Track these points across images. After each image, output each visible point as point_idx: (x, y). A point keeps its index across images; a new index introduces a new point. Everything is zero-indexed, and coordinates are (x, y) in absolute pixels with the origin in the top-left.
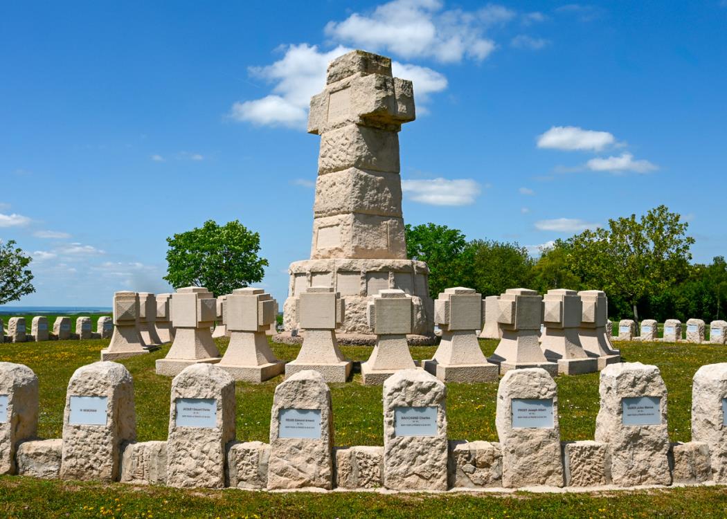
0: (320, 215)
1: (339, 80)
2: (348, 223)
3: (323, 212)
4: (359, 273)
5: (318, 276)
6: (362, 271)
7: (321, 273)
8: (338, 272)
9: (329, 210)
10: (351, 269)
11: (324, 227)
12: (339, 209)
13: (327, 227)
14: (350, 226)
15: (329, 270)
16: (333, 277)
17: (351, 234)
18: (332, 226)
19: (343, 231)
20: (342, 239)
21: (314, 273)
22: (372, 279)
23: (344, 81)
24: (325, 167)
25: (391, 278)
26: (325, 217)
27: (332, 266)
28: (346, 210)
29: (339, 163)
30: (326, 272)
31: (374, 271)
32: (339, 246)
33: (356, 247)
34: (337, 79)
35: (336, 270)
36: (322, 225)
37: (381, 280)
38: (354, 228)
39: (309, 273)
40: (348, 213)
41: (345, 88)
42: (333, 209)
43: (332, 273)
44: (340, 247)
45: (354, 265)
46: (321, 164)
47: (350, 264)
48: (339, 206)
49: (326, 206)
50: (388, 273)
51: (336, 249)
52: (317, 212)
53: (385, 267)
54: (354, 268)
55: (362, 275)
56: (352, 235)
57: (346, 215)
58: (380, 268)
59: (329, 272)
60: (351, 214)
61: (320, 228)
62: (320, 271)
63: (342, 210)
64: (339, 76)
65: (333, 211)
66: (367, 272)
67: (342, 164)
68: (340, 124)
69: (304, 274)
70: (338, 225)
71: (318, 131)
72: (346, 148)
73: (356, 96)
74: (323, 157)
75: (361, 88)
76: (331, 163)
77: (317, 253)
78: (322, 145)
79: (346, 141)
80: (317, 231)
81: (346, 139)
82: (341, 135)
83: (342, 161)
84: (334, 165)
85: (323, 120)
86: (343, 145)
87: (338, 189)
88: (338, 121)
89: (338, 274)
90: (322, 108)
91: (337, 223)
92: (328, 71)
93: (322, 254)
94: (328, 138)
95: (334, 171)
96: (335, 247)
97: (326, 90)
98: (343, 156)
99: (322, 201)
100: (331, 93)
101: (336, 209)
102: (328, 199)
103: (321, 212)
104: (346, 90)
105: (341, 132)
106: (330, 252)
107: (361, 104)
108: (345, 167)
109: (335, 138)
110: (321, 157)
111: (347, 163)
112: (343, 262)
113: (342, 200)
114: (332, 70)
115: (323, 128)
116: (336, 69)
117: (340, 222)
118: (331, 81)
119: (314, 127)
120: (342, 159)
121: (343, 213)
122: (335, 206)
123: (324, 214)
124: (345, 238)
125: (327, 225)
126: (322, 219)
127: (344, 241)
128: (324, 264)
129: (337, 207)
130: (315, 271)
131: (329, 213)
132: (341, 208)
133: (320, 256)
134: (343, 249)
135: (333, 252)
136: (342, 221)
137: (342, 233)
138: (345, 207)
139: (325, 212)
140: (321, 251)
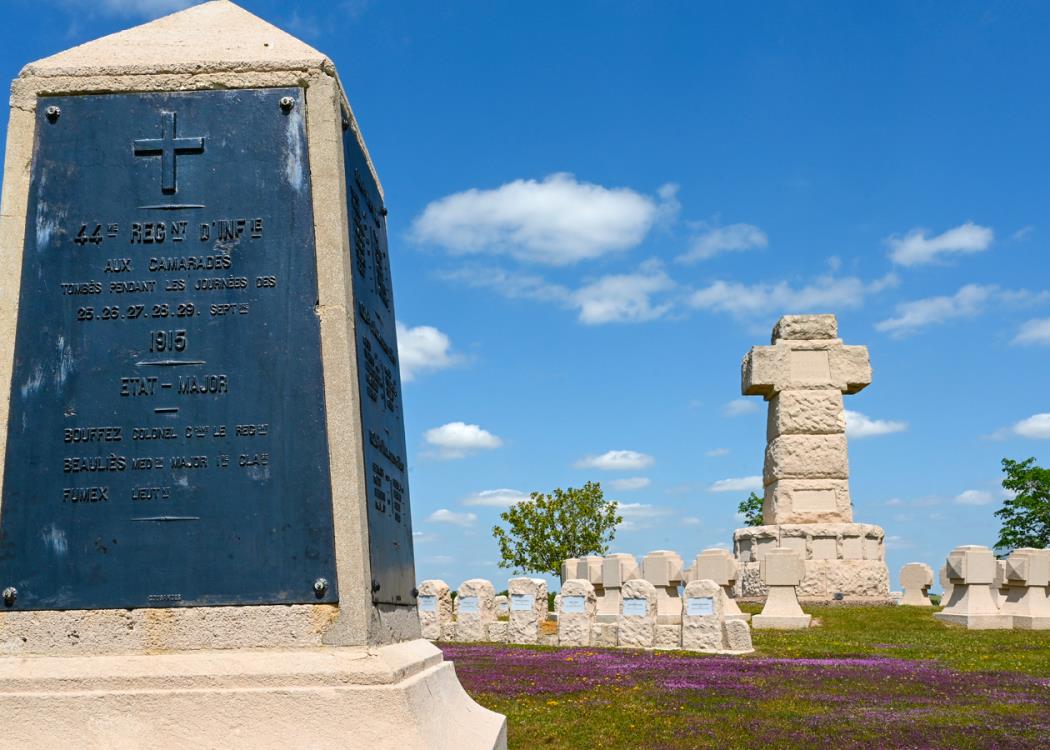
0: (794, 476)
1: (807, 339)
2: (845, 488)
3: (800, 474)
8: (866, 537)
11: (803, 490)
12: (829, 473)
13: (810, 490)
14: (848, 492)
15: (858, 534)
16: (862, 542)
17: (849, 500)
18: (819, 490)
19: (838, 496)
20: (840, 505)
23: (817, 342)
24: (798, 427)
27: (859, 531)
29: (822, 426)
32: (835, 510)
34: (803, 337)
36: (800, 487)
39: (841, 536)
41: (817, 349)
42: (819, 473)
44: (837, 512)
46: (790, 423)
48: (831, 471)
49: (808, 467)
51: (831, 513)
52: (790, 474)
61: (795, 490)
62: (852, 534)
63: (834, 475)
64: (808, 335)
65: (818, 475)
67: (828, 428)
68: (816, 386)
69: (834, 537)
70: (830, 490)
71: (773, 386)
72: (832, 412)
73: (838, 362)
74: (794, 416)
75: (845, 355)
76: (810, 424)
77: (794, 515)
78: (787, 403)
79: (833, 406)
80: (791, 493)
81: (832, 404)
82: (821, 398)
83: (828, 425)
84: (815, 428)
85: (783, 376)
86: (828, 409)
87: (827, 453)
88: (812, 382)
89: (866, 540)
90: (780, 363)
91: (829, 487)
92: (788, 325)
93: (805, 517)
94: (799, 398)
95: (813, 433)
96: (828, 511)
97: (786, 345)
98: (831, 421)
99: (798, 463)
100: (793, 350)
101: (824, 473)
102: (809, 461)
103: (795, 474)
104: (819, 352)
105: (820, 395)
106: (820, 516)
107: (848, 372)
108: (832, 432)
109: (811, 399)
110: (791, 416)
111: (836, 428)
112: (869, 528)
113: (838, 465)
114: (797, 327)
115: (784, 386)
116: (805, 327)
117: (834, 487)
118: (793, 337)
119: (767, 381)
120: (829, 423)
121: (833, 478)
122: (824, 470)
123: (800, 476)
124: (844, 503)
125: (811, 488)
126: (797, 481)
127: (844, 506)
128: (854, 528)
129: (826, 471)
130: (847, 535)
131: (811, 475)
132: (834, 473)
133: (801, 518)
134: (842, 514)
135: (824, 517)
136: (837, 486)
137: (839, 499)
138: (840, 472)
139: (803, 474)
140: (802, 514)
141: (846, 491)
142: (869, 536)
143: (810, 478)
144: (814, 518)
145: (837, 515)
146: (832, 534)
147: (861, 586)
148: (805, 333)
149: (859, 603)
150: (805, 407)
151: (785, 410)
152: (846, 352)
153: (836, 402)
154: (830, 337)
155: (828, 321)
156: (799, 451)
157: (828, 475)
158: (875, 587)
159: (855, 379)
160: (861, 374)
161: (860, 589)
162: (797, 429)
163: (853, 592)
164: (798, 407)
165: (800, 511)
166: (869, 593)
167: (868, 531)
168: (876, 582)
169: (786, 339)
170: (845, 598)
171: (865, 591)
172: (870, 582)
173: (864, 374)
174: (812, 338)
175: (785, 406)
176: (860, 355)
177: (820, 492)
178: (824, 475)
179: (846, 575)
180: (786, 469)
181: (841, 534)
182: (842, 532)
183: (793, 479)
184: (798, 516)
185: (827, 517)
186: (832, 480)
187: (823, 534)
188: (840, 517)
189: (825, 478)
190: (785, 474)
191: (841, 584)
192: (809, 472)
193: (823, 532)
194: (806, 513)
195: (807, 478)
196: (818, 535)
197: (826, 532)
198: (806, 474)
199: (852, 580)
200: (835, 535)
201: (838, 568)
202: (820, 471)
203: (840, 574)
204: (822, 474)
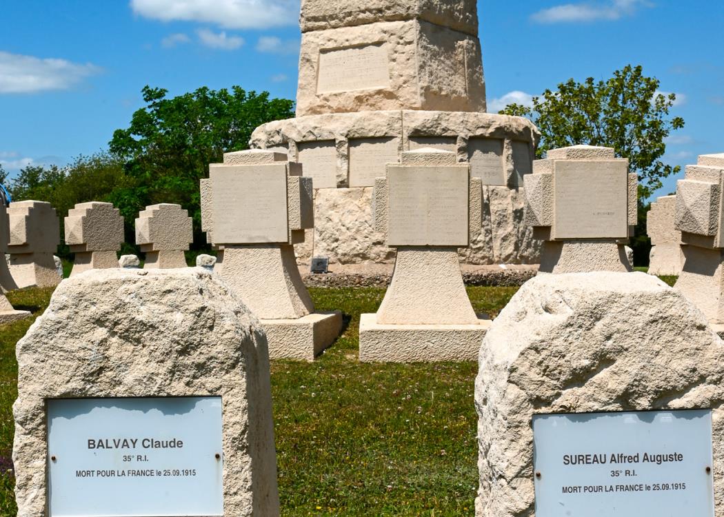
0: (323, 23)
2: (408, 38)
3: (332, 17)
4: (453, 139)
5: (364, 146)
6: (462, 135)
7: (373, 140)
8: (411, 138)
9: (350, 14)
10: (438, 131)
11: (335, 49)
12: (380, 11)
13: (345, 48)
14: (414, 46)
15: (391, 133)
16: (400, 149)
17: (416, 62)
18: (361, 46)
19: (395, 56)
20: (396, 73)
21: (354, 141)
22: (477, 153)
25: (507, 152)
26: (334, 27)
27: (397, 125)
28: (403, 11)
30: (385, 139)
31: (482, 137)
32: (387, 86)
33: (427, 89)
35: (406, 135)
36: (331, 45)
37: (492, 155)
38: (422, 51)
39: (343, 139)
40: (406, 18)
42: (364, 12)
43: (397, 140)
44: (389, 89)
45: (444, 124)
47: (437, 121)
50: (502, 141)
51: (379, 92)
52: (315, 19)
53: (499, 129)
54: (445, 130)
55: (460, 144)
56: (417, 66)
57: (402, 23)
58: (491, 130)
59: (391, 138)
60: (413, 22)
61: (324, 51)
62: (371, 134)
63: (389, 13)
65: (362, 16)
66: (471, 137)
69: (331, 143)
70: (379, 44)
77: (319, 102)
80: (314, 57)
91: (377, 38)
93: (334, 103)
96: (373, 88)
101: (370, 11)
103: (324, 19)
106: (359, 99)
112: (421, 118)
117: (386, 36)
121: (389, 19)
122: (370, 5)
123: (333, 22)
124: (403, 69)
125: (347, 44)
126: (328, 33)
127: (402, 76)
128: (378, 120)
129: (373, 7)
130: (357, 135)
131: (350, 19)
132: (388, 8)
133: (330, 107)
134: (400, 93)
135: (367, 100)
136: (392, 35)
137: (394, 60)
138: (399, 5)
139: (337, 17)
140: (330, 99)
141: (410, 43)
142: (420, 136)
143: (350, 24)
144: (350, 104)
145: (390, 95)
146: (326, 136)
147: (379, 243)
157: (379, 15)
161: (378, 249)
163: (364, 257)
165: (326, 93)
167: (413, 125)
177: (365, 49)
178: (372, 16)
179: (348, 220)
180: (309, 11)
181: (342, 135)
182: (345, 132)
183: (324, 28)
184: (324, 102)
185: (371, 101)
186: (388, 23)
187: (311, 138)
188: (396, 98)
189: (376, 20)
190: (308, 20)
191: (337, 240)
192: (346, 11)
193: (310, 132)
194: (336, 95)
195: (345, 26)
196: (304, 140)
197: (316, 132)
198: (341, 15)
199: (358, 231)
200: (332, 138)
201: (335, 206)
202: (363, 8)
203: (336, 220)
204: (368, 13)
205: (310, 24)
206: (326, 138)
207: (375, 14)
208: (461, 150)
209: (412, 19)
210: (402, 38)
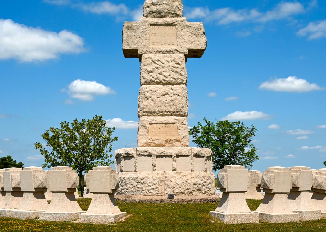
0: (150, 114)
1: (161, 17)
2: (184, 122)
3: (154, 112)
5: (181, 158)
6: (206, 155)
8: (194, 156)
9: (162, 112)
11: (155, 124)
12: (174, 112)
13: (160, 124)
15: (189, 154)
16: (191, 159)
19: (180, 128)
20: (180, 134)
21: (178, 156)
23: (168, 20)
24: (154, 80)
26: (154, 116)
27: (190, 152)
28: (183, 114)
29: (169, 79)
30: (187, 156)
34: (159, 15)
35: (193, 155)
36: (154, 122)
39: (175, 155)
40: (183, 116)
41: (168, 25)
42: (167, 112)
44: (178, 139)
46: (148, 77)
47: (201, 151)
48: (175, 111)
49: (160, 108)
51: (174, 140)
52: (147, 112)
54: (202, 154)
55: (205, 158)
57: (181, 118)
59: (189, 156)
61: (151, 124)
62: (184, 154)
63: (177, 114)
64: (162, 14)
65: (166, 113)
67: (174, 81)
68: (167, 51)
69: (171, 156)
70: (174, 123)
71: (137, 50)
72: (177, 70)
73: (183, 34)
74: (150, 72)
75: (187, 29)
76: (161, 78)
77: (149, 141)
78: (146, 63)
79: (177, 66)
80: (147, 126)
81: (177, 64)
82: (169, 59)
83: (174, 79)
84: (165, 81)
85: (144, 44)
86: (174, 67)
87: (172, 98)
88: (164, 48)
89: (194, 158)
90: (142, 34)
91: (173, 122)
92: (148, 7)
93: (156, 142)
94: (154, 59)
95: (164, 84)
96: (172, 138)
97: (147, 21)
98: (176, 76)
99: (153, 105)
100: (152, 25)
101: (170, 112)
102: (160, 104)
103: (151, 112)
104: (169, 27)
105: (169, 57)
106: (166, 141)
107: (189, 41)
108: (177, 84)
109: (163, 61)
110: (149, 72)
111: (179, 81)
112: (197, 150)
113: (179, 107)
114: (154, 8)
115: (145, 50)
116: (160, 8)
117: (177, 122)
118: (151, 16)
119: (133, 47)
120: (174, 77)
121: (176, 116)
122: (170, 110)
123: (154, 114)
124: (183, 133)
125: (161, 122)
126: (152, 117)
127: (183, 135)
128: (185, 150)
129: (171, 111)
130: (179, 155)
131: (161, 114)
132: (177, 112)
133: (154, 143)
134: (182, 141)
135: (169, 142)
136: (179, 121)
137: (180, 130)
138: (181, 111)
139: (156, 112)
140: (155, 140)
141: (185, 124)
142: (197, 156)
143: (161, 116)
144: (163, 143)
145: (178, 141)
146: (169, 154)
147: (188, 189)
148: (160, 13)
149: (185, 201)
150: (158, 66)
151: (145, 67)
152: (188, 26)
153: (180, 62)
154: (178, 16)
155: (176, 4)
156: (154, 96)
157: (173, 114)
158: (199, 189)
159: (193, 47)
160: (198, 43)
161: (187, 191)
162: (153, 81)
163: (183, 193)
164: (153, 66)
165: (153, 138)
166: (195, 193)
167: (196, 152)
168: (200, 186)
169: (147, 17)
170: (176, 198)
171: (191, 193)
172: (195, 186)
173: (200, 43)
174: (165, 16)
175: (145, 65)
176: (197, 29)
177: (168, 125)
178: (170, 114)
179: (178, 182)
180: (144, 109)
181: (175, 154)
182: (176, 153)
183: (150, 116)
184: (152, 141)
185: (171, 142)
186: (176, 117)
187: (163, 154)
188: (180, 142)
189: (171, 115)
190: (144, 112)
191: (174, 188)
192: (160, 111)
193: (163, 152)
194: (157, 139)
195: (159, 116)
196: (160, 155)
197: (164, 152)
198: (158, 112)
199: (181, 185)
200: (171, 155)
201: (173, 177)
202: (167, 111)
203: (174, 181)
204: (169, 113)
205: (144, 114)
206: (168, 155)
207: (171, 113)
208: (206, 160)
209: (185, 116)
210: (182, 123)
